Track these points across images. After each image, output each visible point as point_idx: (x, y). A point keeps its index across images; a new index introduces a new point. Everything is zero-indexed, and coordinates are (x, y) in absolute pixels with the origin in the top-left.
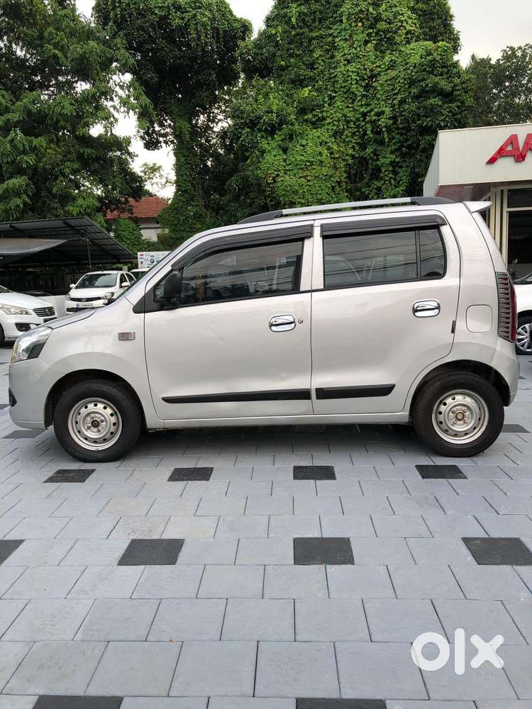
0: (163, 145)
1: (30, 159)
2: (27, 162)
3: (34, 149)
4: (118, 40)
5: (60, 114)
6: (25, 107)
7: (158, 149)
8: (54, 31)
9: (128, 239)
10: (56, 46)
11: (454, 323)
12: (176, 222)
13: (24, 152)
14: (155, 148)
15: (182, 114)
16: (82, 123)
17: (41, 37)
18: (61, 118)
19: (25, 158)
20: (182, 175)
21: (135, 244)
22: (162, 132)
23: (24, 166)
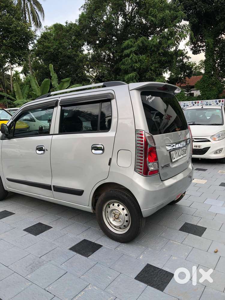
0: (202, 51)
1: (138, 65)
2: (137, 66)
3: (140, 61)
4: (180, 7)
5: (153, 45)
6: (138, 44)
7: (199, 54)
8: (152, 10)
9: (178, 96)
10: (153, 16)
11: (110, 160)
12: (203, 87)
13: (136, 62)
14: (198, 53)
15: (210, 35)
16: (162, 47)
17: (147, 13)
18: (153, 46)
19: (136, 65)
20: (208, 65)
21: (182, 98)
22: (202, 45)
23: (136, 68)
